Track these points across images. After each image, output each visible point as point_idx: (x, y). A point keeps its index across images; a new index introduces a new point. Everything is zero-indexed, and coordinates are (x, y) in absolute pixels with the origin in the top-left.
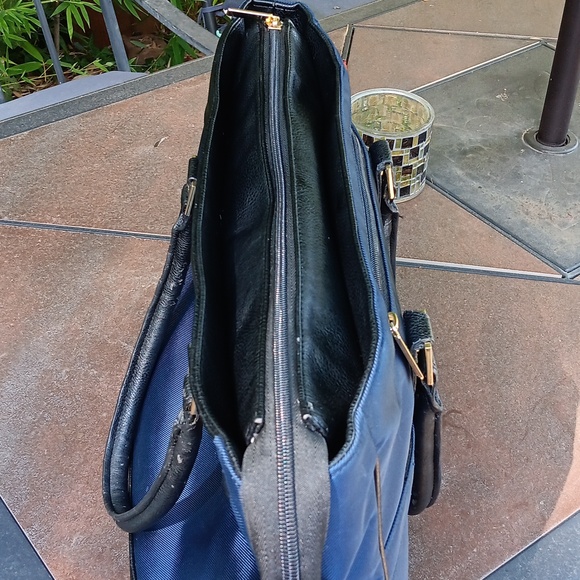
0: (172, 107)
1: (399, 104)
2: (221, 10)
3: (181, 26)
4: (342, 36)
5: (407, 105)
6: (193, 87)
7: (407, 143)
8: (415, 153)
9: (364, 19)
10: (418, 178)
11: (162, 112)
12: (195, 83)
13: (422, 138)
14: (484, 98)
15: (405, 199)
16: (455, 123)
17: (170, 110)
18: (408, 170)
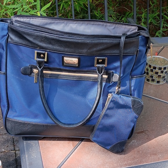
7: (160, 69)
8: (162, 72)
10: (163, 80)
13: (165, 68)
15: (158, 84)
18: (159, 76)
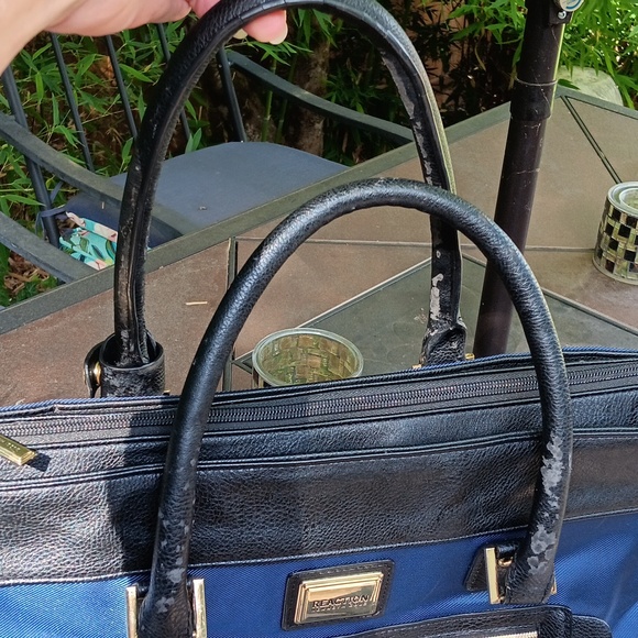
0: (25, 357)
1: (317, 345)
2: (63, 213)
3: (22, 243)
4: (224, 253)
5: (326, 346)
6: (50, 328)
9: (246, 230)
11: (13, 366)
12: (51, 323)
14: (401, 321)
16: (375, 355)
17: (23, 362)
